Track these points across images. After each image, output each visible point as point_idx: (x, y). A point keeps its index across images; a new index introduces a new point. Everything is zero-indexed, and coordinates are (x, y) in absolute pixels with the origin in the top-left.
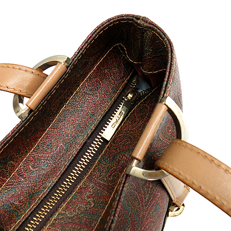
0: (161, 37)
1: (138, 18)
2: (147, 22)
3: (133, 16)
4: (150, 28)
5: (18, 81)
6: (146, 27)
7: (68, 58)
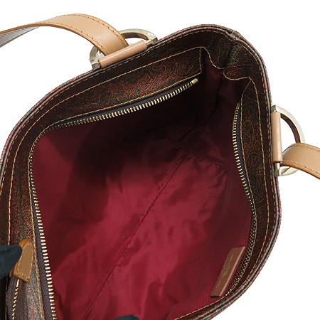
0: (252, 52)
1: (230, 32)
2: (238, 37)
3: (226, 29)
4: (241, 43)
5: (104, 39)
6: (237, 41)
7: (156, 38)
